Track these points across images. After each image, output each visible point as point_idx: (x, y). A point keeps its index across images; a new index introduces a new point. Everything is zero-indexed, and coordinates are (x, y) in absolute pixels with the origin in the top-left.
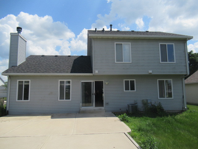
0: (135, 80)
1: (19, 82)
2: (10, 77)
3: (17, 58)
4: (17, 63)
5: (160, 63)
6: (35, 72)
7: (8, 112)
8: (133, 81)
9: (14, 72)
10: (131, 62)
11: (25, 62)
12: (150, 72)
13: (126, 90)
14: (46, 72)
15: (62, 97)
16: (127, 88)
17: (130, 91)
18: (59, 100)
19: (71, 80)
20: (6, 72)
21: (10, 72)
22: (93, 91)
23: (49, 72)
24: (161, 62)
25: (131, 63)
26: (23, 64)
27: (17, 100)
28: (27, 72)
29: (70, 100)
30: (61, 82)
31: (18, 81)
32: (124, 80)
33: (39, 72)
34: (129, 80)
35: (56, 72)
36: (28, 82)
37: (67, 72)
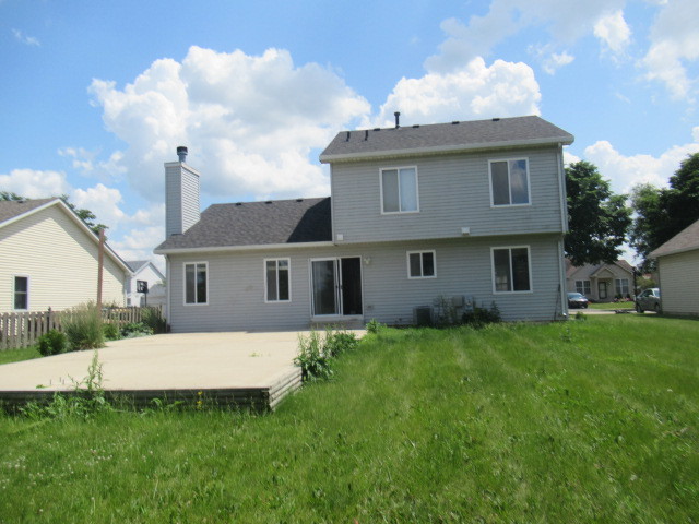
0: (434, 252)
1: (187, 266)
2: (169, 257)
3: (180, 217)
4: (181, 228)
5: (492, 209)
6: (216, 245)
7: (169, 327)
8: (431, 255)
9: (176, 247)
10: (418, 211)
11: (198, 223)
12: (465, 230)
13: (412, 275)
14: (238, 243)
15: (271, 296)
16: (415, 272)
17: (422, 277)
18: (266, 302)
19: (289, 259)
20: (162, 246)
21: (170, 248)
22: (339, 280)
23: (244, 244)
24: (492, 206)
25: (418, 214)
26: (194, 228)
27: (185, 304)
28: (201, 245)
29: (290, 301)
30: (270, 264)
31: (184, 264)
32: (409, 253)
33: (223, 245)
34: (421, 252)
35: (258, 242)
36: (204, 266)
37: (280, 242)
